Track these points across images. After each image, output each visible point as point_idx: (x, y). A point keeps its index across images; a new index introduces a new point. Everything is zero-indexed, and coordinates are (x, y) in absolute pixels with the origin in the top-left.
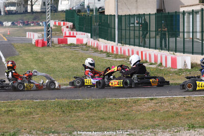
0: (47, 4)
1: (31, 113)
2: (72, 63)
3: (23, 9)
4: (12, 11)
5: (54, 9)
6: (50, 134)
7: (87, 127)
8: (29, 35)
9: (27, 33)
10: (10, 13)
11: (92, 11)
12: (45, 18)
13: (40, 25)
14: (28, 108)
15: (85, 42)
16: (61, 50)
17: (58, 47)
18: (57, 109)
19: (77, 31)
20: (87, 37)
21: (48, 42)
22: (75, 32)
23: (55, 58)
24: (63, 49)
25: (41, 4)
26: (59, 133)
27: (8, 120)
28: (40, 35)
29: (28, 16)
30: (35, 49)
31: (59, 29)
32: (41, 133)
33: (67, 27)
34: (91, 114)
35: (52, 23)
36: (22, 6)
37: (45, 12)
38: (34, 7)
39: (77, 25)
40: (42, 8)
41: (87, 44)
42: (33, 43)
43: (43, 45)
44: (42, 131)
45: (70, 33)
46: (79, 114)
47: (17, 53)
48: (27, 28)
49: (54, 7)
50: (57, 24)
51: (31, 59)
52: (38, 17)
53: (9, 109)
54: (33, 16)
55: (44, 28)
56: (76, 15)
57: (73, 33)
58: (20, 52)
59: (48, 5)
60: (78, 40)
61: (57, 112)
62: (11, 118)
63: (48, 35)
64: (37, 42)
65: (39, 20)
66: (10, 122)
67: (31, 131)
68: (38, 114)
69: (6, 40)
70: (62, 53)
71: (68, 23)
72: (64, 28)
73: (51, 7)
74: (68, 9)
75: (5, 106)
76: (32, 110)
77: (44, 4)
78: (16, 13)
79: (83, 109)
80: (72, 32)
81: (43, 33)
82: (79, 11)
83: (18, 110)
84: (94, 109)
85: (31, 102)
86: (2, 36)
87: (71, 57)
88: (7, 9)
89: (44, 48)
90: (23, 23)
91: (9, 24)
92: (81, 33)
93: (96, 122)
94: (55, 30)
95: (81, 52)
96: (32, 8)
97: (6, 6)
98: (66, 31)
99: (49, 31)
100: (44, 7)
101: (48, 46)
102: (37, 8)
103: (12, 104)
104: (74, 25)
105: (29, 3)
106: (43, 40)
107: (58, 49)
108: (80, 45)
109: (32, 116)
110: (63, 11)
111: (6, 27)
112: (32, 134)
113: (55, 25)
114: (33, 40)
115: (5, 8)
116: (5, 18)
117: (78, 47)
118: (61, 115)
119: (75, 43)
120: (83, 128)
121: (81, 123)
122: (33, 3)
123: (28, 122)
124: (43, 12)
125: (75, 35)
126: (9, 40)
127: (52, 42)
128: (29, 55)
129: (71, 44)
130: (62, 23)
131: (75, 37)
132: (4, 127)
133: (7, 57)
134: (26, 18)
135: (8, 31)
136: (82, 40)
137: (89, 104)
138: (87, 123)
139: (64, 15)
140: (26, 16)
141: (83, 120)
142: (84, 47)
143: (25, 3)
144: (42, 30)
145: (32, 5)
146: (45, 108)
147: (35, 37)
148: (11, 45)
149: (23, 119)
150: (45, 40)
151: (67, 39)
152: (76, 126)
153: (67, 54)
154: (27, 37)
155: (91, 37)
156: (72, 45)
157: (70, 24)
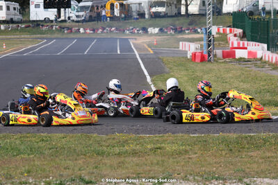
0: (207, 3)
1: (186, 151)
2: (242, 84)
3: (175, 11)
4: (160, 13)
5: (218, 11)
6: (212, 181)
7: (262, 172)
8: (183, 46)
9: (181, 43)
10: (156, 16)
11: (269, 13)
12: (205, 24)
13: (198, 33)
14: (182, 145)
15: (259, 56)
16: (227, 66)
17: (223, 62)
18: (222, 147)
19: (248, 41)
20: (263, 49)
21: (209, 56)
22: (246, 43)
23: (218, 78)
24: (230, 66)
25: (199, 3)
26: (224, 180)
27: (155, 161)
28: (198, 45)
29: (182, 20)
30: (192, 65)
31: (224, 38)
32: (199, 179)
33: (235, 35)
34: (268, 154)
35: (214, 30)
36: (173, 7)
37: (204, 15)
38: (189, 8)
39: (248, 33)
40: (200, 10)
41: (262, 58)
42: (189, 57)
43: (203, 59)
44: (202, 176)
45: (239, 44)
46: (252, 154)
47: (167, 70)
48: (180, 36)
49: (217, 8)
50: (221, 31)
51: (186, 78)
52: (195, 21)
53: (156, 146)
54: (188, 21)
55: (203, 36)
56: (247, 19)
57: (243, 44)
58: (171, 68)
59: (209, 4)
60: (250, 53)
61: (222, 150)
62: (159, 158)
63: (209, 46)
64: (194, 55)
65: (197, 25)
66: (158, 164)
67: (186, 176)
68: (196, 153)
69: (152, 52)
70: (228, 71)
71: (236, 29)
72: (231, 36)
73: (213, 7)
74: (236, 10)
75: (151, 142)
76: (188, 148)
77: (204, 3)
78: (165, 16)
79: (258, 147)
80: (241, 42)
81: (202, 43)
82: (251, 13)
83: (169, 148)
84: (273, 147)
85: (186, 136)
86: (147, 47)
87: (240, 76)
88: (154, 10)
89: (203, 63)
90: (175, 30)
91: (157, 30)
92: (254, 43)
93: (275, 165)
94: (218, 39)
95: (254, 69)
96: (187, 10)
97: (151, 7)
98: (234, 41)
99: (210, 41)
100: (204, 8)
101: (210, 61)
102: (194, 9)
103: (160, 139)
104: (244, 33)
105: (183, 2)
106: (202, 53)
107: (222, 65)
108: (253, 60)
109: (187, 156)
110: (228, 14)
111: (152, 35)
112: (188, 180)
113: (218, 33)
114: (189, 52)
115: (150, 9)
116: (150, 22)
117: (249, 63)
118: (228, 155)
119: (246, 57)
120: (257, 172)
121: (255, 166)
122: (189, 3)
123: (182, 163)
124: (202, 15)
125: (246, 46)
126: (155, 53)
127: (215, 56)
128: (183, 73)
129: (241, 58)
130: (228, 29)
131: (246, 48)
132: (150, 171)
133: (154, 76)
134: (178, 22)
135: (154, 40)
136: (256, 54)
137: (265, 141)
138: (263, 167)
139: (230, 19)
140: (178, 20)
141: (258, 163)
142: (259, 62)
143: (177, 2)
144: (200, 40)
145: (187, 6)
146: (205, 145)
147: (191, 48)
148: (159, 59)
149: (175, 160)
150: (205, 53)
151: (234, 52)
152: (247, 170)
153: (235, 72)
154: (181, 48)
155: (268, 50)
156: (241, 60)
157: (239, 31)
